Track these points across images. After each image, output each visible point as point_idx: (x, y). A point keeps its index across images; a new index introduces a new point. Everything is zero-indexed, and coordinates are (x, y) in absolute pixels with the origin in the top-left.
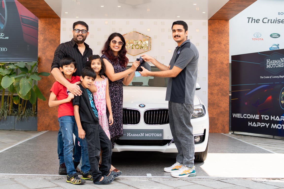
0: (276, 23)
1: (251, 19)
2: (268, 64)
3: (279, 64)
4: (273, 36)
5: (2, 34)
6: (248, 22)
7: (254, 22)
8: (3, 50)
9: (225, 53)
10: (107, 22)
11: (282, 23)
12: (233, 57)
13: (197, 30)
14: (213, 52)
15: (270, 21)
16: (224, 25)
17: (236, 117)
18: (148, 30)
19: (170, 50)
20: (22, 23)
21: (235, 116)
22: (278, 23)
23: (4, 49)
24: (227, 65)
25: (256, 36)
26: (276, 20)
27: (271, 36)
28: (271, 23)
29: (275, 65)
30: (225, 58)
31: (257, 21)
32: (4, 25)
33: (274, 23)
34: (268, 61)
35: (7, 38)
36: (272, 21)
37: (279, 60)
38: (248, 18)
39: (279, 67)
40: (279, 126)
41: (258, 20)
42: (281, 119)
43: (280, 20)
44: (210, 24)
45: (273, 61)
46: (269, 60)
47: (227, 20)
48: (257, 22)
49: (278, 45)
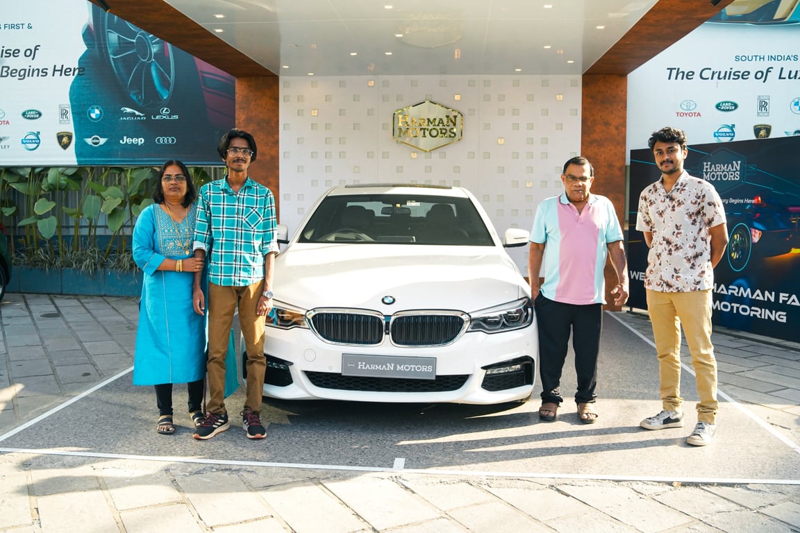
0: (729, 79)
1: (674, 72)
2: (707, 173)
3: (730, 173)
4: (722, 108)
5: (166, 109)
6: (669, 79)
7: (682, 79)
8: (168, 142)
9: (618, 144)
10: (373, 82)
11: (743, 78)
12: (634, 153)
13: (558, 96)
14: (591, 143)
15: (716, 75)
16: (617, 86)
17: (637, 278)
18: (457, 97)
19: (501, 138)
20: (203, 87)
21: (635, 277)
22: (733, 79)
23: (170, 139)
24: (620, 169)
25: (685, 107)
26: (731, 72)
27: (718, 107)
28: (719, 78)
29: (721, 176)
30: (616, 155)
31: (689, 75)
32: (169, 90)
33: (725, 79)
34: (707, 165)
35: (176, 117)
36: (722, 76)
37: (730, 165)
38: (668, 69)
39: (730, 179)
40: (725, 307)
41: (691, 74)
42: (730, 292)
43: (739, 72)
44: (586, 83)
45: (717, 165)
46: (709, 163)
47: (623, 75)
48: (689, 77)
49: (734, 126)
